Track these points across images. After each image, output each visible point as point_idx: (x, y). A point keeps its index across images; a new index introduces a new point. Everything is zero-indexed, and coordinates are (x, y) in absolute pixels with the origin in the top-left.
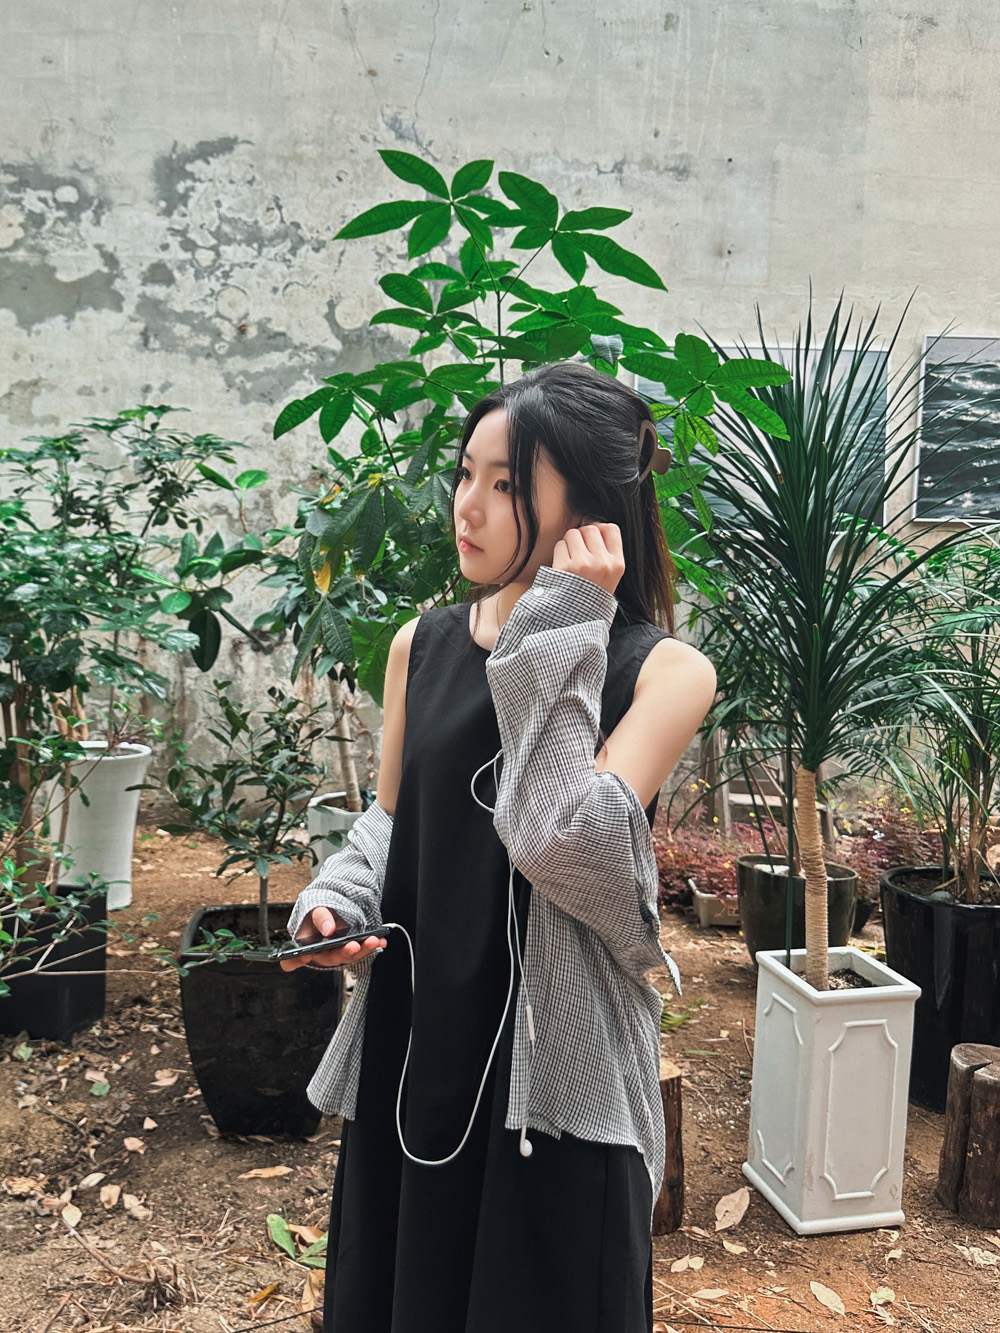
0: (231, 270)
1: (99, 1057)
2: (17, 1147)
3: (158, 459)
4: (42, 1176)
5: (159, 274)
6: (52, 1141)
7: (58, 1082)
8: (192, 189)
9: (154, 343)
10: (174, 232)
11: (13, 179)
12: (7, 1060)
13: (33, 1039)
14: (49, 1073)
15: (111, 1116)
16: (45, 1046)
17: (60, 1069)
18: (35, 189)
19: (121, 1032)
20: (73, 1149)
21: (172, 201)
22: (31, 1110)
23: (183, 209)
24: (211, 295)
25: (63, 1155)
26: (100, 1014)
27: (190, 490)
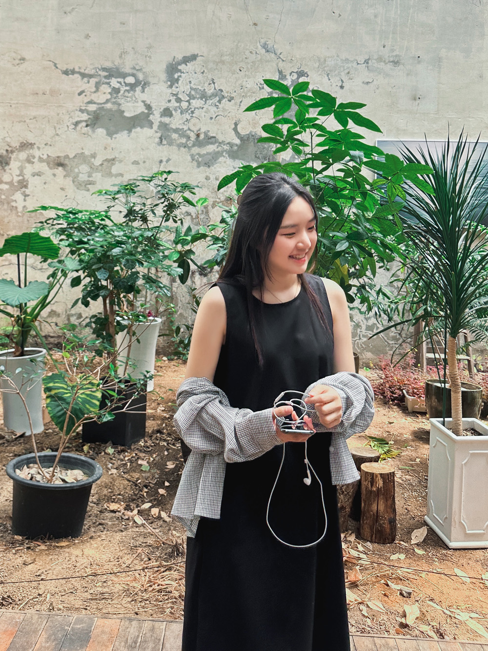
0: (195, 110)
1: (144, 455)
2: (110, 490)
3: (167, 193)
4: (122, 503)
5: (167, 112)
6: (126, 489)
7: (126, 464)
8: (180, 76)
9: (164, 142)
10: (174, 95)
11: (106, 74)
12: (103, 453)
13: (115, 445)
14: (122, 460)
15: (152, 479)
16: (120, 448)
17: (126, 459)
18: (116, 78)
19: (153, 444)
20: (136, 492)
21: (173, 81)
22: (114, 475)
23: (176, 85)
24: (186, 121)
25: (132, 495)
26: (143, 436)
27: (179, 206)
